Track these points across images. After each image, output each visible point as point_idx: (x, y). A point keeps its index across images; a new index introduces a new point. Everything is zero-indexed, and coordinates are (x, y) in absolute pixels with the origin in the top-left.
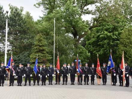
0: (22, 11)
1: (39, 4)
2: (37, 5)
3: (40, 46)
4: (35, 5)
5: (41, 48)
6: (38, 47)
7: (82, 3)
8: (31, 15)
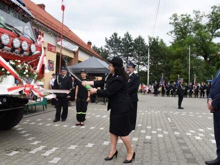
0: (157, 40)
1: (171, 32)
2: (170, 33)
3: (178, 69)
4: (168, 33)
5: (179, 71)
6: (176, 69)
7: (213, 27)
8: (164, 42)
